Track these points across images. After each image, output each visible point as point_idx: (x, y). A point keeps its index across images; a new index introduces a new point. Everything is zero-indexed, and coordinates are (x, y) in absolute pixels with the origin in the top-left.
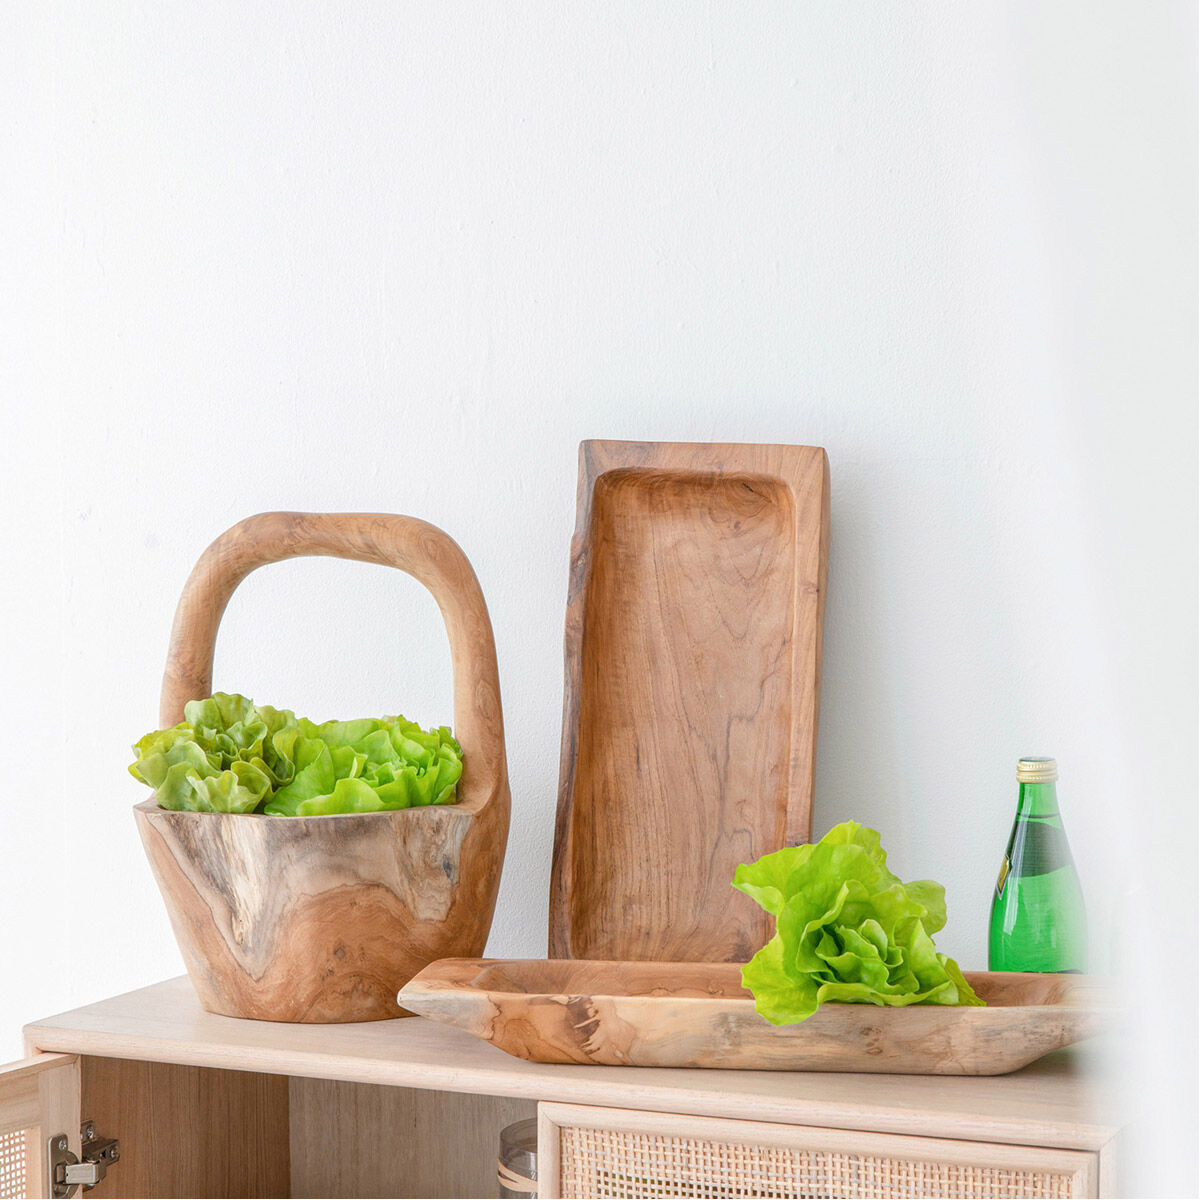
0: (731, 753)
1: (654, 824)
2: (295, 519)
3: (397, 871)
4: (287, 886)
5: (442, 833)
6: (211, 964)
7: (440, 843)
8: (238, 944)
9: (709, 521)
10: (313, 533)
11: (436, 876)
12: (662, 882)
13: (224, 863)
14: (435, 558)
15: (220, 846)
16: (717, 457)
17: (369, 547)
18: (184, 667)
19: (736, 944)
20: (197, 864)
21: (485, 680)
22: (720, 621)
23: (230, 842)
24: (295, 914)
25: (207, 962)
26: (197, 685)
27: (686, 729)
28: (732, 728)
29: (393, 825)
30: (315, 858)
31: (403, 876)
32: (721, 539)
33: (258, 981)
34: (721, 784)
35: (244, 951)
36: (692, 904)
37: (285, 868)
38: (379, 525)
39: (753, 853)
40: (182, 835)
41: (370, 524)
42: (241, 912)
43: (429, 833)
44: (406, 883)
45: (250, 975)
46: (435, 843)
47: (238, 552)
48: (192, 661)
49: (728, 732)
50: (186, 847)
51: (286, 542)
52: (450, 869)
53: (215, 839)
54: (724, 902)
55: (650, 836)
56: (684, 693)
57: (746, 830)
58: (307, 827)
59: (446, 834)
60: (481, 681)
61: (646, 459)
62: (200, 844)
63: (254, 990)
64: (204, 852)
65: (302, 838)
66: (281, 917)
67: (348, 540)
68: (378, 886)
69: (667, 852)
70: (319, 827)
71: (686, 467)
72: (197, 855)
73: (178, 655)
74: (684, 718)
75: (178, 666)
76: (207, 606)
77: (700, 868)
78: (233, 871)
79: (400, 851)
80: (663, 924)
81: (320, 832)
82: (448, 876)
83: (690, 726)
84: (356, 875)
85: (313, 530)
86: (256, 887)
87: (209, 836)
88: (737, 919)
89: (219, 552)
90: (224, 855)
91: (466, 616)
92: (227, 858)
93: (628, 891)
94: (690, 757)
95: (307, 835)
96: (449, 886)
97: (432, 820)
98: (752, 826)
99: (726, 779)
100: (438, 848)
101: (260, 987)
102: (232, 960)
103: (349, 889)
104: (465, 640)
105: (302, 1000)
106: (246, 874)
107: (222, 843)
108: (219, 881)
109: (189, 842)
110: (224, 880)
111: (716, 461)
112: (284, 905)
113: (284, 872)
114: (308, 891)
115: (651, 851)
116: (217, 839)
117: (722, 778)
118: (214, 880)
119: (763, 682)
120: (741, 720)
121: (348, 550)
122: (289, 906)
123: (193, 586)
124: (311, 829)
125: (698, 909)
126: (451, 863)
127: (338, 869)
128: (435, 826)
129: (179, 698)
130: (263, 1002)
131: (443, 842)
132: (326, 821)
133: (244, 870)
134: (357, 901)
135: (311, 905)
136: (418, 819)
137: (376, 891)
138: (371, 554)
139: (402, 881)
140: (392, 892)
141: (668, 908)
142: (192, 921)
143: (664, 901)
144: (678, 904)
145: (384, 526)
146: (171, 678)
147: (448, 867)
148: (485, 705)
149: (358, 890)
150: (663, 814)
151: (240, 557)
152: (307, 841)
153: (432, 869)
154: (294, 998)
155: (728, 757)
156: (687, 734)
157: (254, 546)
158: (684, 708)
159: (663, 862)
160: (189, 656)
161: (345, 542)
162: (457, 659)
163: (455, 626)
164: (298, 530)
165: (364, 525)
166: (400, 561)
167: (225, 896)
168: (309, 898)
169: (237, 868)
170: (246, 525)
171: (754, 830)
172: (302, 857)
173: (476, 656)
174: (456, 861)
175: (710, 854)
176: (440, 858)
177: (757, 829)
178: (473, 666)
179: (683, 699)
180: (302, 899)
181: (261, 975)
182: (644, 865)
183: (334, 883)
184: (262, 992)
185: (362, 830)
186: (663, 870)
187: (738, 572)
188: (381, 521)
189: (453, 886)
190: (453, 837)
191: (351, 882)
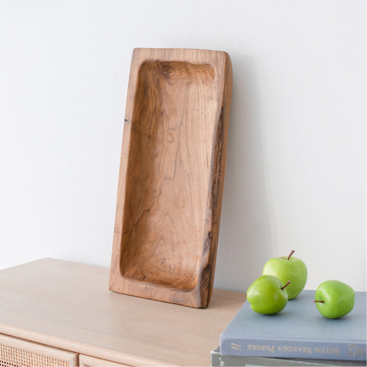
0: (174, 164)
1: (203, 132)
9: (172, 267)
12: (201, 106)
16: (148, 292)
19: (170, 79)
22: (174, 222)
27: (190, 175)
28: (173, 175)
32: (170, 258)
34: (179, 150)
36: (190, 96)
39: (167, 120)
49: (175, 173)
54: (178, 98)
55: (205, 127)
56: (190, 191)
57: (170, 129)
61: (175, 296)
69: (199, 120)
71: (159, 289)
74: (191, 179)
77: (188, 113)
80: (199, 88)
83: (189, 176)
88: (172, 91)
93: (212, 102)
94: (190, 162)
98: (168, 132)
99: (177, 152)
111: (148, 290)
115: (204, 120)
117: (178, 153)
119: (160, 194)
120: (169, 178)
125: (188, 95)
141: (198, 94)
143: (200, 98)
144: (195, 97)
150: (200, 137)
155: (175, 162)
156: (190, 172)
158: (190, 185)
159: (200, 115)
171: (167, 130)
175: (184, 119)
177: (166, 130)
179: (190, 188)
182: (207, 114)
186: (200, 111)
187: (165, 243)
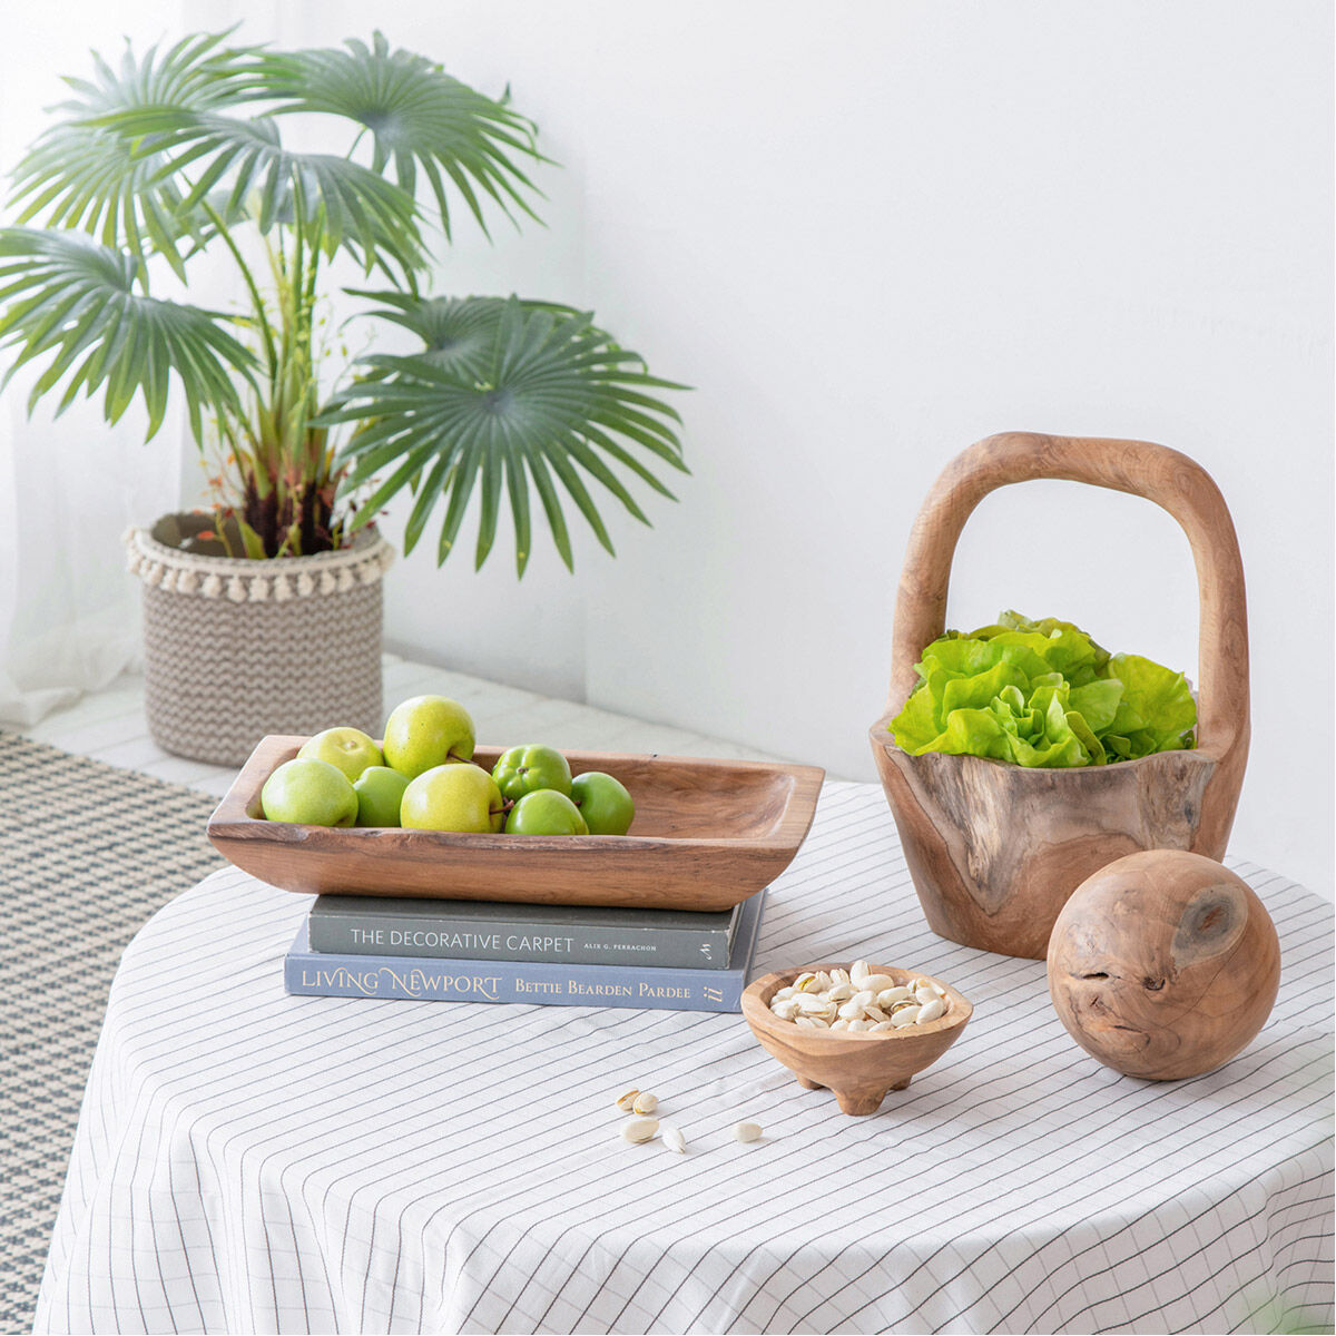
2: (1043, 444)
3: (1139, 820)
4: (1029, 834)
5: (1185, 780)
6: (943, 893)
7: (1182, 790)
8: (973, 879)
10: (1062, 459)
11: (1177, 822)
13: (963, 800)
14: (1188, 494)
15: (959, 784)
17: (1120, 478)
18: (921, 584)
20: (935, 798)
21: (1233, 620)
23: (971, 783)
24: (1035, 860)
25: (939, 891)
26: (933, 602)
29: (1138, 776)
30: (1058, 810)
31: (1145, 823)
33: (991, 916)
35: (979, 887)
37: (1028, 817)
38: (1131, 455)
40: (921, 771)
41: (1121, 453)
42: (978, 849)
43: (1171, 780)
44: (1147, 829)
45: (983, 910)
46: (1178, 790)
47: (982, 474)
48: (929, 578)
50: (924, 782)
51: (1032, 467)
52: (1191, 814)
53: (955, 779)
58: (1053, 780)
59: (1189, 782)
60: (1230, 622)
62: (938, 778)
63: (986, 923)
64: (942, 787)
65: (1047, 791)
66: (1020, 861)
67: (1097, 470)
68: (1120, 834)
70: (1065, 780)
72: (935, 791)
73: (915, 572)
75: (915, 582)
76: (948, 524)
78: (972, 810)
79: (1143, 801)
81: (1066, 787)
82: (1189, 821)
84: (1099, 825)
85: (1062, 457)
86: (996, 830)
87: (949, 773)
89: (962, 472)
90: (963, 794)
91: (1217, 555)
92: (965, 797)
95: (1053, 788)
96: (1189, 831)
97: (1176, 768)
100: (1181, 794)
101: (994, 921)
102: (964, 892)
103: (1091, 839)
104: (1215, 580)
105: (1036, 939)
106: (985, 815)
107: (962, 783)
108: (956, 817)
109: (927, 777)
110: (961, 816)
112: (1024, 851)
113: (1027, 821)
114: (1049, 840)
116: (958, 780)
118: (952, 815)
121: (1098, 479)
122: (1030, 852)
123: (934, 503)
124: (1057, 782)
126: (1193, 809)
127: (1080, 820)
128: (1179, 773)
129: (915, 614)
130: (996, 936)
131: (1186, 788)
132: (1073, 776)
133: (984, 811)
134: (1098, 849)
135: (1051, 853)
136: (1162, 767)
137: (1117, 839)
138: (1122, 484)
139: (1143, 828)
140: (1133, 839)
142: (926, 852)
145: (1137, 458)
146: (908, 595)
147: (1189, 813)
148: (1232, 645)
149: (1099, 840)
151: (984, 478)
152: (1052, 793)
153: (1173, 815)
154: (1028, 936)
157: (999, 469)
160: (926, 574)
161: (1094, 470)
162: (1205, 595)
163: (1205, 564)
164: (1046, 456)
165: (1116, 455)
166: (1150, 494)
167: (962, 832)
168: (1051, 847)
169: (976, 808)
170: (992, 443)
172: (1045, 809)
173: (1225, 595)
174: (1197, 808)
176: (1182, 804)
178: (1222, 607)
180: (1044, 847)
181: (995, 911)
183: (1076, 833)
184: (995, 927)
185: (1107, 783)
188: (1132, 450)
189: (1193, 830)
190: (1197, 784)
191: (1093, 832)
